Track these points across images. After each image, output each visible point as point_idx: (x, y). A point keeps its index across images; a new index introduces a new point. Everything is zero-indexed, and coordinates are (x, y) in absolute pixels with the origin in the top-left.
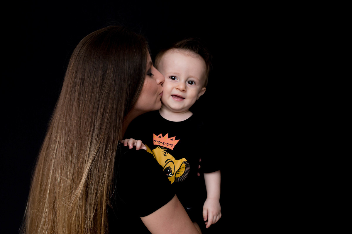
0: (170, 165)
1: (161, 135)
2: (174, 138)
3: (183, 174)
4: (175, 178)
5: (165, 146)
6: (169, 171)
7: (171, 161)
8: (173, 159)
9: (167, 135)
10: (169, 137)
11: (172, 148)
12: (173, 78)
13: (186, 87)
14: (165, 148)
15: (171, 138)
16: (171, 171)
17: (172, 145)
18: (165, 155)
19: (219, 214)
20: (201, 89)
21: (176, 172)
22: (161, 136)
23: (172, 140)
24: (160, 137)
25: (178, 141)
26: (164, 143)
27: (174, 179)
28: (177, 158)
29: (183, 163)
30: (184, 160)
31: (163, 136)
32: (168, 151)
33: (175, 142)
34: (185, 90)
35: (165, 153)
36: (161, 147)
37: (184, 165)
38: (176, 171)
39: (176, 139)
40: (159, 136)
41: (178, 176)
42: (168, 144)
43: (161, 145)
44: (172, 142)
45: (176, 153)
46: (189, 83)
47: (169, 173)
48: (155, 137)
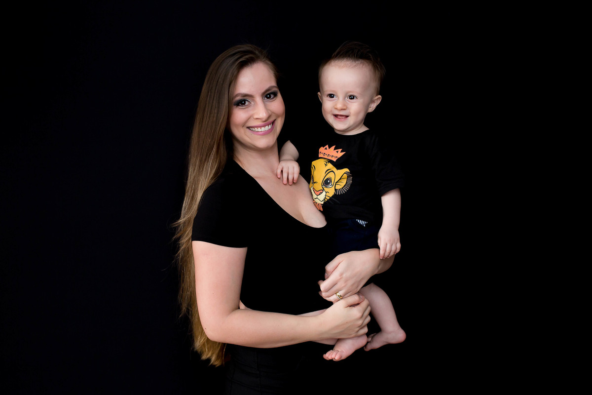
0: (331, 175)
1: (327, 146)
2: (340, 150)
3: (343, 187)
4: (336, 190)
5: (330, 158)
6: (329, 181)
7: (332, 171)
8: (335, 170)
9: (334, 147)
10: (335, 149)
11: (335, 160)
12: (332, 96)
14: (328, 159)
15: (337, 150)
16: (331, 181)
17: (336, 157)
18: (327, 165)
20: (373, 98)
21: (336, 183)
23: (337, 152)
24: (326, 149)
25: (343, 153)
26: (329, 155)
27: (334, 191)
28: (339, 168)
29: (345, 173)
30: (346, 170)
31: (329, 148)
32: (331, 161)
33: (340, 155)
34: (345, 108)
35: (326, 162)
37: (346, 176)
39: (341, 152)
40: (325, 147)
41: (338, 187)
42: (332, 156)
43: (326, 157)
44: (336, 154)
45: (339, 164)
46: (350, 98)
47: (329, 183)
48: (321, 149)
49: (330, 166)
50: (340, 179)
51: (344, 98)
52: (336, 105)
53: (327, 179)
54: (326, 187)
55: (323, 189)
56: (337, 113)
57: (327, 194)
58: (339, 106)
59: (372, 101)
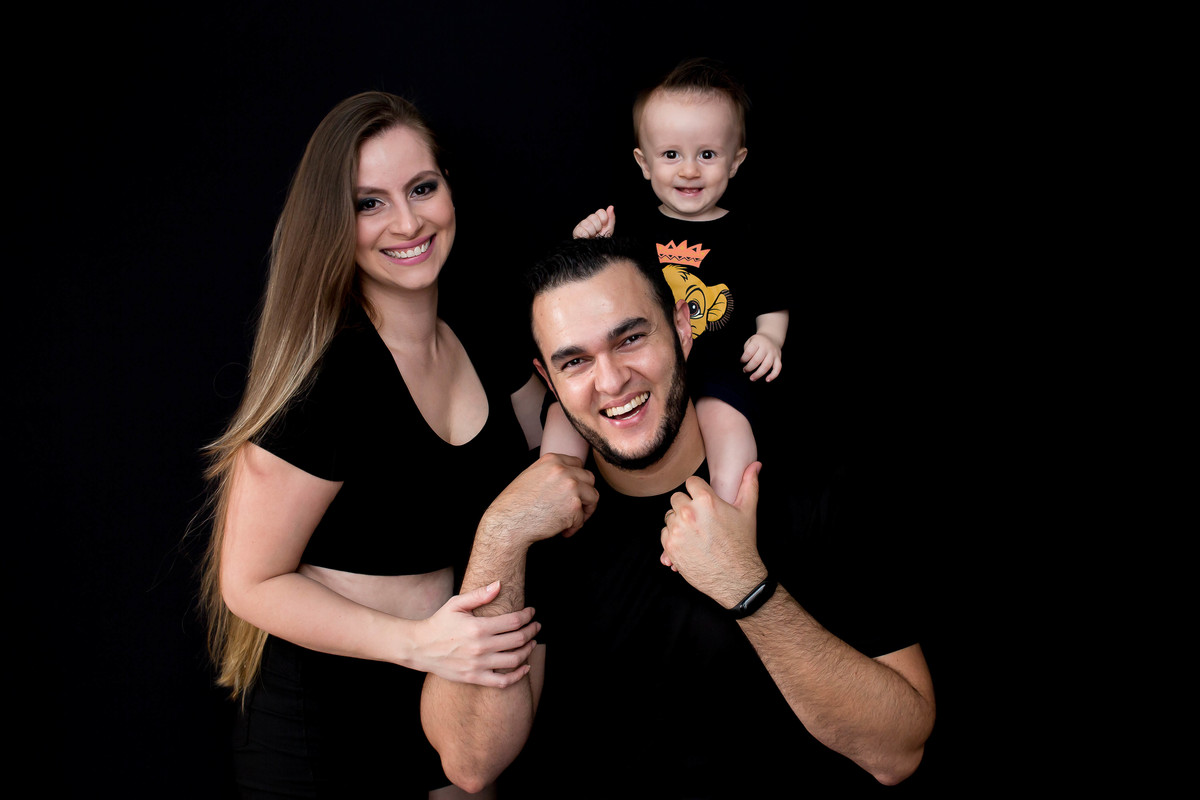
0: (696, 296)
1: (672, 243)
2: (699, 246)
3: (723, 313)
4: (708, 322)
5: (684, 262)
6: (694, 308)
7: (698, 289)
8: (702, 285)
9: (685, 242)
10: (688, 246)
11: (697, 265)
12: (671, 154)
13: (697, 170)
14: (682, 265)
15: (694, 247)
16: (698, 307)
17: (697, 259)
18: (685, 278)
20: (736, 153)
21: (709, 311)
22: (674, 245)
23: (695, 250)
24: (671, 247)
25: (707, 251)
26: (680, 257)
27: (706, 323)
28: (709, 283)
29: (721, 292)
30: (723, 287)
31: (677, 244)
32: (690, 269)
33: (702, 254)
34: (698, 175)
35: (684, 274)
36: (674, 264)
37: (723, 298)
38: (707, 308)
39: (703, 248)
40: (668, 245)
41: (713, 318)
42: (689, 258)
43: (675, 261)
44: (697, 254)
45: (707, 273)
46: (705, 157)
47: (695, 312)
48: (660, 248)
49: (693, 279)
50: (714, 304)
51: (695, 158)
52: (682, 170)
53: (691, 305)
54: (691, 317)
56: (682, 183)
57: (695, 330)
58: (689, 171)
59: (735, 158)
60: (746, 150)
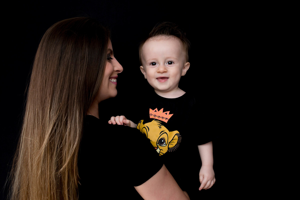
0: (164, 136)
2: (168, 112)
3: (176, 145)
4: (169, 148)
5: (160, 119)
6: (163, 141)
7: (165, 133)
8: (167, 131)
9: (162, 109)
10: (163, 112)
11: (166, 121)
12: (154, 64)
14: (160, 121)
15: (166, 112)
17: (167, 118)
18: (160, 127)
19: (213, 179)
21: (169, 143)
22: (157, 110)
23: (166, 114)
25: (172, 115)
26: (159, 116)
27: (167, 149)
28: (171, 130)
29: (176, 135)
30: (176, 132)
31: (159, 110)
32: (163, 123)
33: (169, 116)
35: (160, 125)
36: (156, 120)
37: (176, 137)
38: (169, 141)
39: (170, 114)
40: (155, 110)
41: (171, 146)
42: (163, 117)
43: (157, 118)
44: (166, 116)
45: (170, 126)
47: (163, 143)
48: (151, 111)
49: (164, 128)
50: (172, 140)
51: (164, 63)
52: (158, 69)
53: (162, 139)
54: (160, 145)
55: (158, 147)
57: (161, 151)
58: (162, 69)
59: (183, 67)
60: (189, 63)
